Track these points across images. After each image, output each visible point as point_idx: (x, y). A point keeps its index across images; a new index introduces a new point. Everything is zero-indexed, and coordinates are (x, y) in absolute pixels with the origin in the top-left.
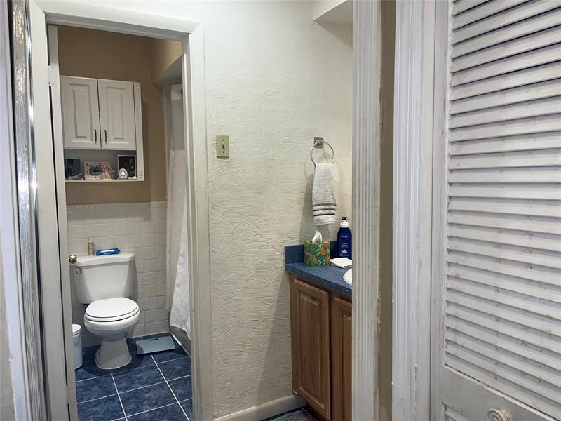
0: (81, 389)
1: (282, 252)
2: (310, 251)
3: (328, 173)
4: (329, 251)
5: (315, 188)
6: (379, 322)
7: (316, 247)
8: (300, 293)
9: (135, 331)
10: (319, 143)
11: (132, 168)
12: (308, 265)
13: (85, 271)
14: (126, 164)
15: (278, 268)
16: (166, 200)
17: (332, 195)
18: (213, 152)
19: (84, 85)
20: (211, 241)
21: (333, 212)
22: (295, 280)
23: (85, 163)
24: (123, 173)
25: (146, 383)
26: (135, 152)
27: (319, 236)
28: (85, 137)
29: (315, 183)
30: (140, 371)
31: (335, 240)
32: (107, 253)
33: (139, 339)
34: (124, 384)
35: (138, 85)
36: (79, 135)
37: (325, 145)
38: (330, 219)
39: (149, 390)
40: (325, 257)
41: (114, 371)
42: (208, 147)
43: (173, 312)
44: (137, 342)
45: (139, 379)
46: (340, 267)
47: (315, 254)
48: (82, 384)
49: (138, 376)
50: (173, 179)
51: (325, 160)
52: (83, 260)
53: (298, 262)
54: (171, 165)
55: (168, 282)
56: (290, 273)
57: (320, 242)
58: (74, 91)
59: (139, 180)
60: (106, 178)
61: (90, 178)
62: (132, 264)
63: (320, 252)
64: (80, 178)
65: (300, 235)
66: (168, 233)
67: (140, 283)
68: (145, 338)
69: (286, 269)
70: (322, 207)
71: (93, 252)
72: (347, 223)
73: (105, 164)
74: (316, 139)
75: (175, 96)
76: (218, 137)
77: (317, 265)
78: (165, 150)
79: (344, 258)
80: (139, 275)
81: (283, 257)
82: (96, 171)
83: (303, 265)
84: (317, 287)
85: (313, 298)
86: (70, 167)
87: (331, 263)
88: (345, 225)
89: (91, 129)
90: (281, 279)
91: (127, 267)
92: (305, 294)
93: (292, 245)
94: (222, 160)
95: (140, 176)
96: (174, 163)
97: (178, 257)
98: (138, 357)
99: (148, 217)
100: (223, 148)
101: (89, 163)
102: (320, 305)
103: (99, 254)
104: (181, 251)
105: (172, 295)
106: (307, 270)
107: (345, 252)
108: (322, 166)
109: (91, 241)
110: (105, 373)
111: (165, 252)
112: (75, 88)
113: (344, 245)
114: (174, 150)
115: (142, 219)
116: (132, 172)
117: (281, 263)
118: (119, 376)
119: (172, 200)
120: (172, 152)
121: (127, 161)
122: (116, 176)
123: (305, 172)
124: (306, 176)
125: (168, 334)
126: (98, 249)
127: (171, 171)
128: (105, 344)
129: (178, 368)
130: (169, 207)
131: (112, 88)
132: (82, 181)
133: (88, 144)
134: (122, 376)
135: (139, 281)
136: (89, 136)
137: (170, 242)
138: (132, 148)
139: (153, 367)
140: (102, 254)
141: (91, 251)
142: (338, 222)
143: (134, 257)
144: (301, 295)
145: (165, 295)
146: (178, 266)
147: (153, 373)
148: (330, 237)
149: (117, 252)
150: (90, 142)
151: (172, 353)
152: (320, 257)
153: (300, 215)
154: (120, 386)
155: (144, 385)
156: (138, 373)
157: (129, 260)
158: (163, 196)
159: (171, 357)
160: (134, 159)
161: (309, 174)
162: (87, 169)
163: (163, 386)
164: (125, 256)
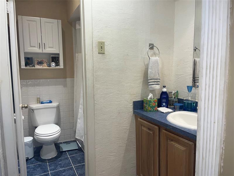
0: (32, 169)
1: (132, 104)
2: (146, 104)
3: (156, 62)
4: (157, 104)
5: (149, 70)
6: (222, 164)
7: (150, 102)
8: (141, 126)
9: (59, 139)
10: (152, 47)
11: (58, 62)
12: (146, 111)
13: (35, 111)
14: (55, 60)
15: (130, 112)
16: (74, 77)
17: (158, 74)
18: (96, 50)
19: (34, 21)
20: (95, 98)
21: (159, 83)
22: (139, 119)
23: (35, 60)
24: (53, 64)
25: (63, 167)
26: (59, 54)
27: (152, 96)
28: (35, 47)
29: (150, 67)
30: (61, 160)
31: (159, 97)
32: (46, 103)
33: (61, 143)
34: (53, 167)
35: (60, 21)
36: (31, 45)
37: (155, 48)
38: (157, 87)
39: (64, 171)
40: (154, 107)
41: (48, 160)
42: (93, 47)
43: (77, 131)
44: (60, 145)
45: (60, 164)
46: (163, 113)
47: (149, 105)
48: (33, 166)
49: (60, 163)
50: (77, 67)
51: (155, 56)
52: (34, 106)
53: (140, 109)
54: (76, 60)
55: (75, 116)
56: (135, 115)
57: (152, 99)
58: (29, 24)
59: (61, 68)
60: (45, 67)
61: (37, 67)
62: (58, 108)
63: (152, 104)
64: (32, 67)
65: (141, 95)
66: (75, 93)
67: (62, 116)
68: (64, 143)
69: (134, 113)
70: (153, 81)
71: (39, 102)
72: (166, 89)
73: (44, 60)
74: (150, 45)
75: (77, 27)
76: (99, 42)
77: (150, 111)
78: (73, 53)
79: (164, 108)
80: (61, 113)
81: (132, 107)
82: (40, 63)
83: (142, 111)
84: (152, 124)
85: (149, 129)
86: (28, 61)
87: (158, 111)
88: (165, 90)
89: (38, 43)
90: (131, 118)
91: (55, 109)
92: (144, 126)
93: (137, 100)
94: (101, 55)
95: (61, 66)
96: (78, 60)
97: (79, 105)
98: (60, 153)
99: (65, 86)
100: (101, 48)
101: (37, 60)
102: (154, 133)
103: (42, 103)
104: (80, 102)
105: (76, 123)
106: (145, 113)
107: (164, 104)
108: (153, 58)
109: (38, 97)
110: (44, 161)
111: (73, 102)
112: (30, 22)
113: (164, 100)
114: (77, 53)
115: (63, 87)
116: (57, 64)
117: (131, 110)
118: (51, 163)
119: (76, 77)
120: (76, 54)
121: (55, 59)
122: (50, 66)
123: (144, 62)
124: (144, 64)
125: (75, 141)
126: (42, 101)
127: (76, 63)
128: (44, 147)
129: (79, 159)
130: (75, 81)
131: (47, 22)
132: (33, 68)
133: (36, 50)
134: (52, 163)
135: (61, 116)
136: (36, 46)
137: (76, 98)
138: (57, 52)
139: (67, 158)
140: (43, 103)
141: (38, 102)
142: (161, 89)
143: (59, 104)
144: (142, 127)
145: (74, 123)
146: (79, 109)
147: (67, 161)
148: (156, 96)
149: (51, 102)
150: (38, 49)
151: (76, 151)
152: (152, 107)
153: (141, 85)
154: (51, 168)
155: (62, 168)
156: (60, 161)
157: (56, 106)
158: (72, 76)
159: (76, 153)
160: (58, 57)
161: (146, 63)
162: (36, 62)
163: (72, 169)
164: (54, 104)
